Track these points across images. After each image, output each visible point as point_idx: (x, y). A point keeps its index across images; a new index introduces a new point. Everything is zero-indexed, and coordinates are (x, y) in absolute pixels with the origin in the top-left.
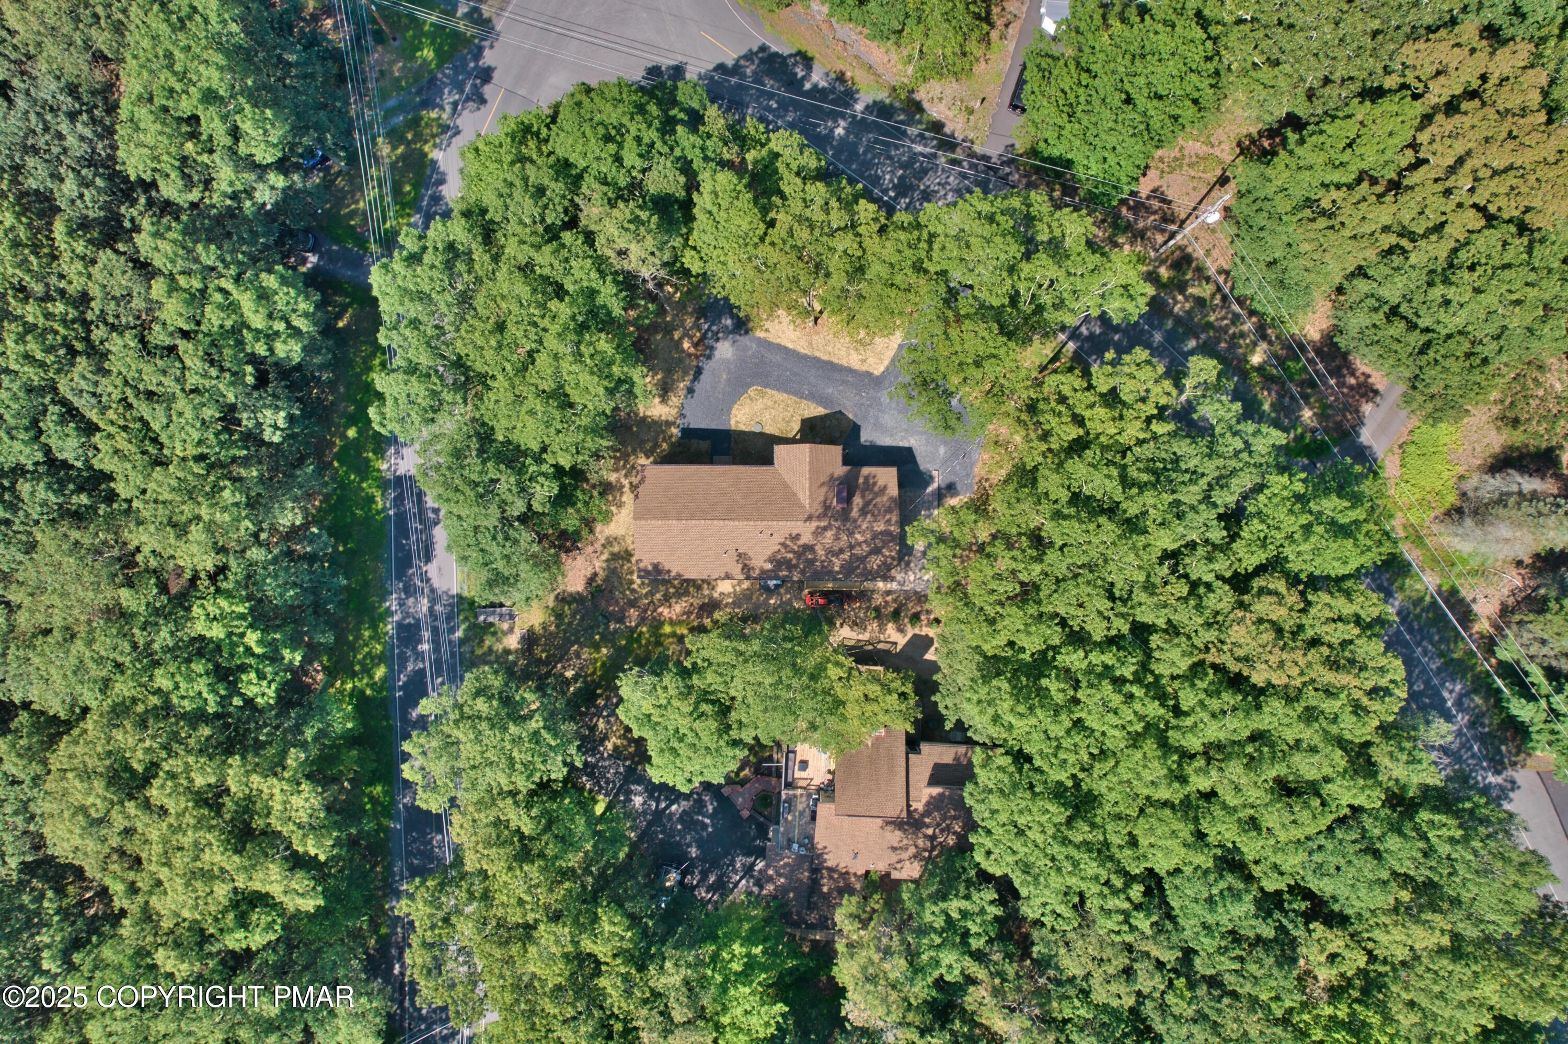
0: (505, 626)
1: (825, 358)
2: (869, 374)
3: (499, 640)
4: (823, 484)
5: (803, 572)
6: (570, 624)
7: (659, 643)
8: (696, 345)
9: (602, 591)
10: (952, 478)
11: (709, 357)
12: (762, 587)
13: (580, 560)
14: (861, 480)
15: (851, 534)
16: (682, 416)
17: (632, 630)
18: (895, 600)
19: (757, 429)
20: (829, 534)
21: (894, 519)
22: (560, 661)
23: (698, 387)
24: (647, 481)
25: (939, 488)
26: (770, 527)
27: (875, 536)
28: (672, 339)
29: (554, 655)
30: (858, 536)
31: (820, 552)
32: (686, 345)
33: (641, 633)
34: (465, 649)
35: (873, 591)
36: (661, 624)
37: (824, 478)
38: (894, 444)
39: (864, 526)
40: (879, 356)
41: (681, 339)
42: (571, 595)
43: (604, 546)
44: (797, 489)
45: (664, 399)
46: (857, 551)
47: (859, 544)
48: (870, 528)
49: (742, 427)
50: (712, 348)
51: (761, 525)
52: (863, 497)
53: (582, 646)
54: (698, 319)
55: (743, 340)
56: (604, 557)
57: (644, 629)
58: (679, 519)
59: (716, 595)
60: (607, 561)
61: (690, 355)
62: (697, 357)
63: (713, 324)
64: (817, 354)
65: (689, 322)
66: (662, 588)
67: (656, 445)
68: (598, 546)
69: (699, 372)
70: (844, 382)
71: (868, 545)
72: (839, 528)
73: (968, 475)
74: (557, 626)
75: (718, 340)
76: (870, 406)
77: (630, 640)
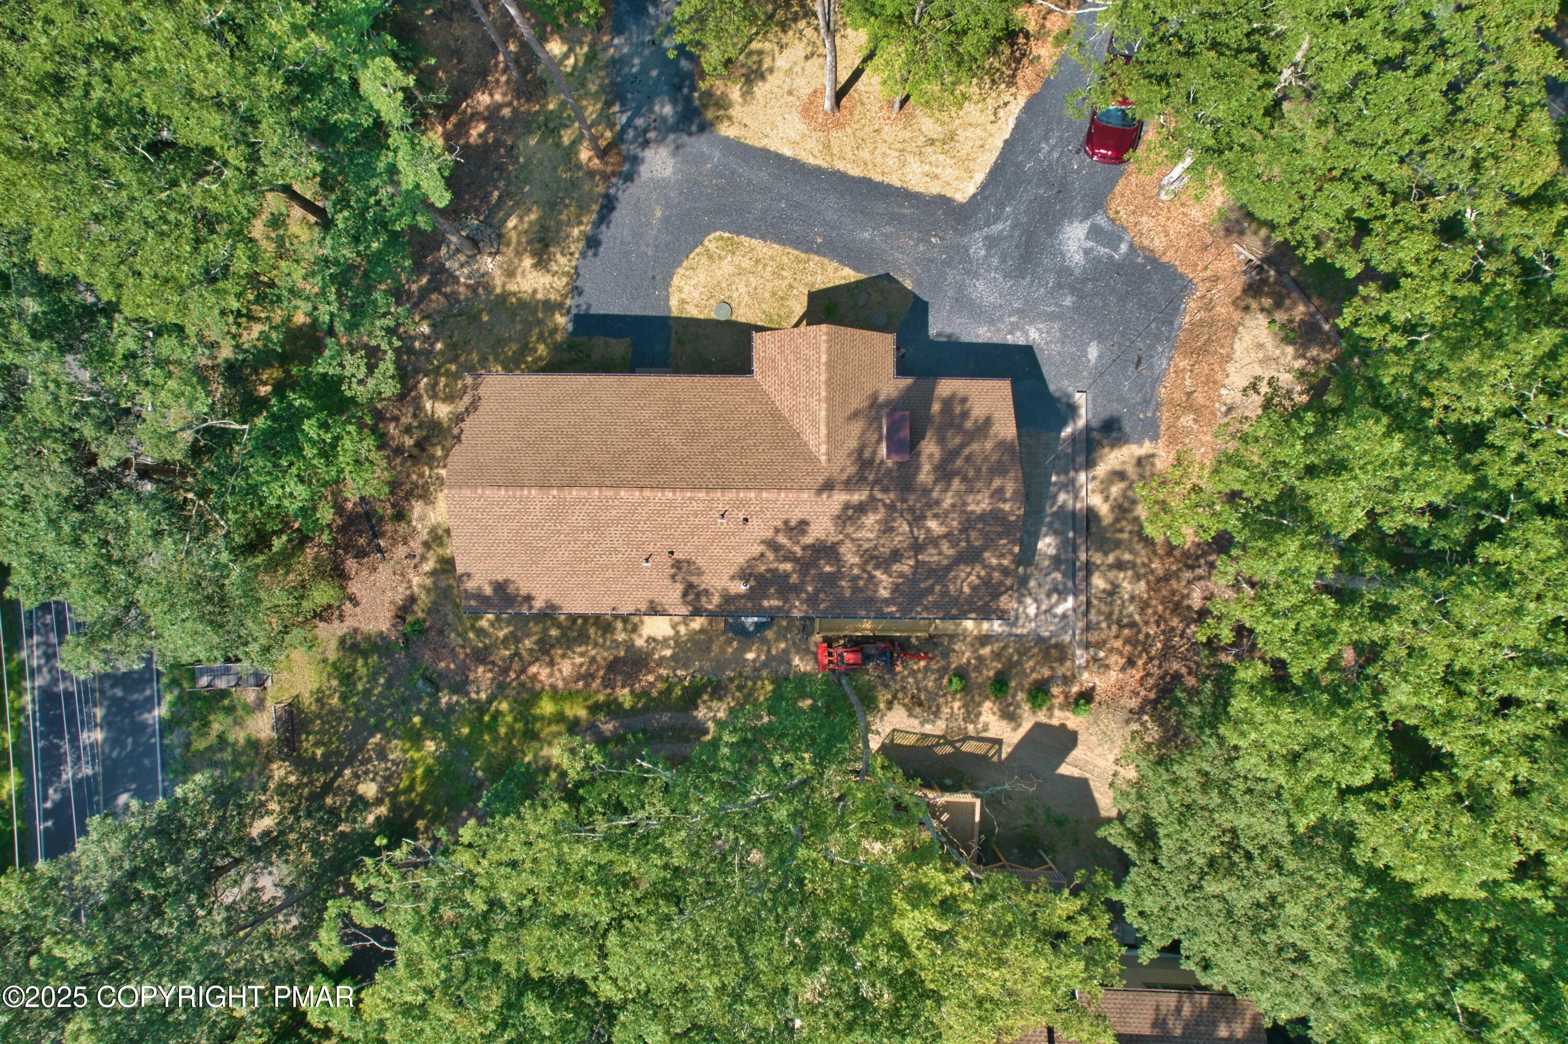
0: (251, 695)
1: (855, 171)
2: (944, 201)
3: (238, 723)
4: (855, 415)
5: (812, 601)
6: (367, 693)
7: (531, 735)
8: (602, 154)
9: (423, 632)
10: (1114, 409)
11: (629, 177)
12: (729, 627)
13: (384, 572)
14: (936, 407)
15: (917, 519)
16: (576, 291)
17: (481, 708)
18: (997, 656)
19: (723, 316)
20: (871, 519)
21: (1010, 488)
22: (349, 762)
23: (607, 234)
24: (484, 406)
25: (1088, 428)
26: (741, 504)
27: (969, 522)
28: (558, 145)
29: (338, 753)
30: (933, 524)
31: (851, 558)
32: (584, 155)
33: (498, 714)
34: (173, 739)
35: (952, 637)
36: (536, 696)
37: (858, 401)
38: (996, 340)
39: (948, 502)
40: (965, 165)
41: (575, 143)
42: (368, 638)
43: (426, 545)
44: (801, 423)
45: (542, 263)
46: (930, 556)
47: (934, 541)
48: (960, 507)
49: (693, 312)
50: (635, 161)
51: (724, 499)
52: (941, 441)
53: (389, 735)
54: (608, 104)
55: (698, 144)
56: (428, 566)
57: (504, 706)
58: (544, 486)
59: (640, 642)
60: (433, 573)
61: (591, 174)
62: (606, 177)
63: (637, 113)
64: (840, 166)
65: (592, 110)
66: (535, 628)
67: (526, 348)
68: (416, 545)
69: (608, 205)
70: (894, 218)
71: (954, 544)
72: (891, 508)
73: (1146, 402)
74: (344, 698)
75: (646, 144)
76: (948, 263)
77: (478, 727)
